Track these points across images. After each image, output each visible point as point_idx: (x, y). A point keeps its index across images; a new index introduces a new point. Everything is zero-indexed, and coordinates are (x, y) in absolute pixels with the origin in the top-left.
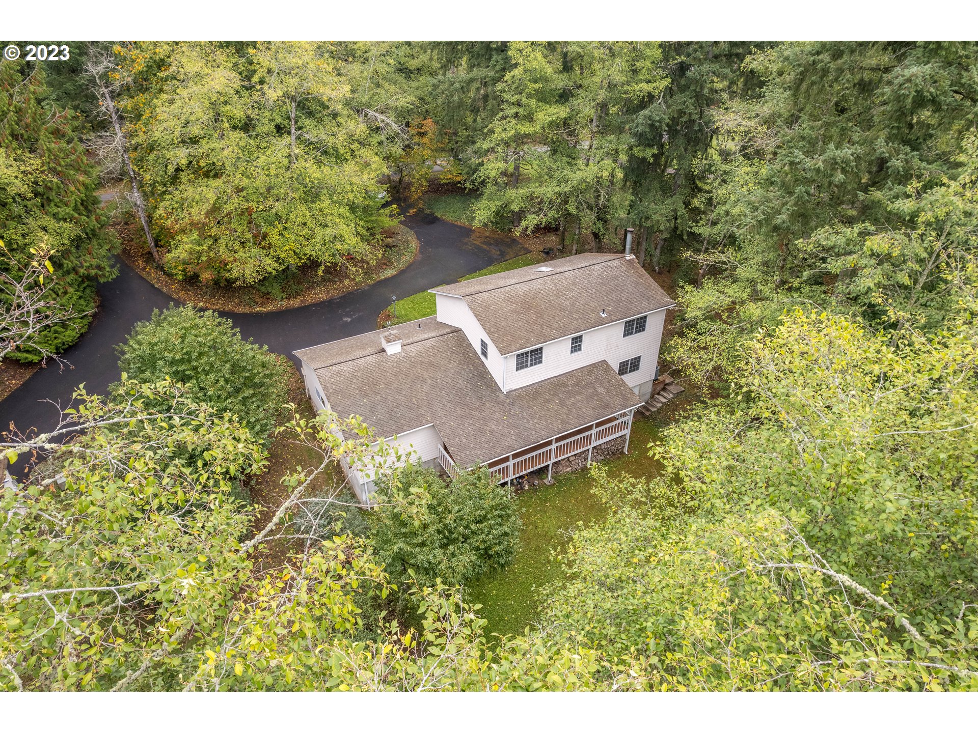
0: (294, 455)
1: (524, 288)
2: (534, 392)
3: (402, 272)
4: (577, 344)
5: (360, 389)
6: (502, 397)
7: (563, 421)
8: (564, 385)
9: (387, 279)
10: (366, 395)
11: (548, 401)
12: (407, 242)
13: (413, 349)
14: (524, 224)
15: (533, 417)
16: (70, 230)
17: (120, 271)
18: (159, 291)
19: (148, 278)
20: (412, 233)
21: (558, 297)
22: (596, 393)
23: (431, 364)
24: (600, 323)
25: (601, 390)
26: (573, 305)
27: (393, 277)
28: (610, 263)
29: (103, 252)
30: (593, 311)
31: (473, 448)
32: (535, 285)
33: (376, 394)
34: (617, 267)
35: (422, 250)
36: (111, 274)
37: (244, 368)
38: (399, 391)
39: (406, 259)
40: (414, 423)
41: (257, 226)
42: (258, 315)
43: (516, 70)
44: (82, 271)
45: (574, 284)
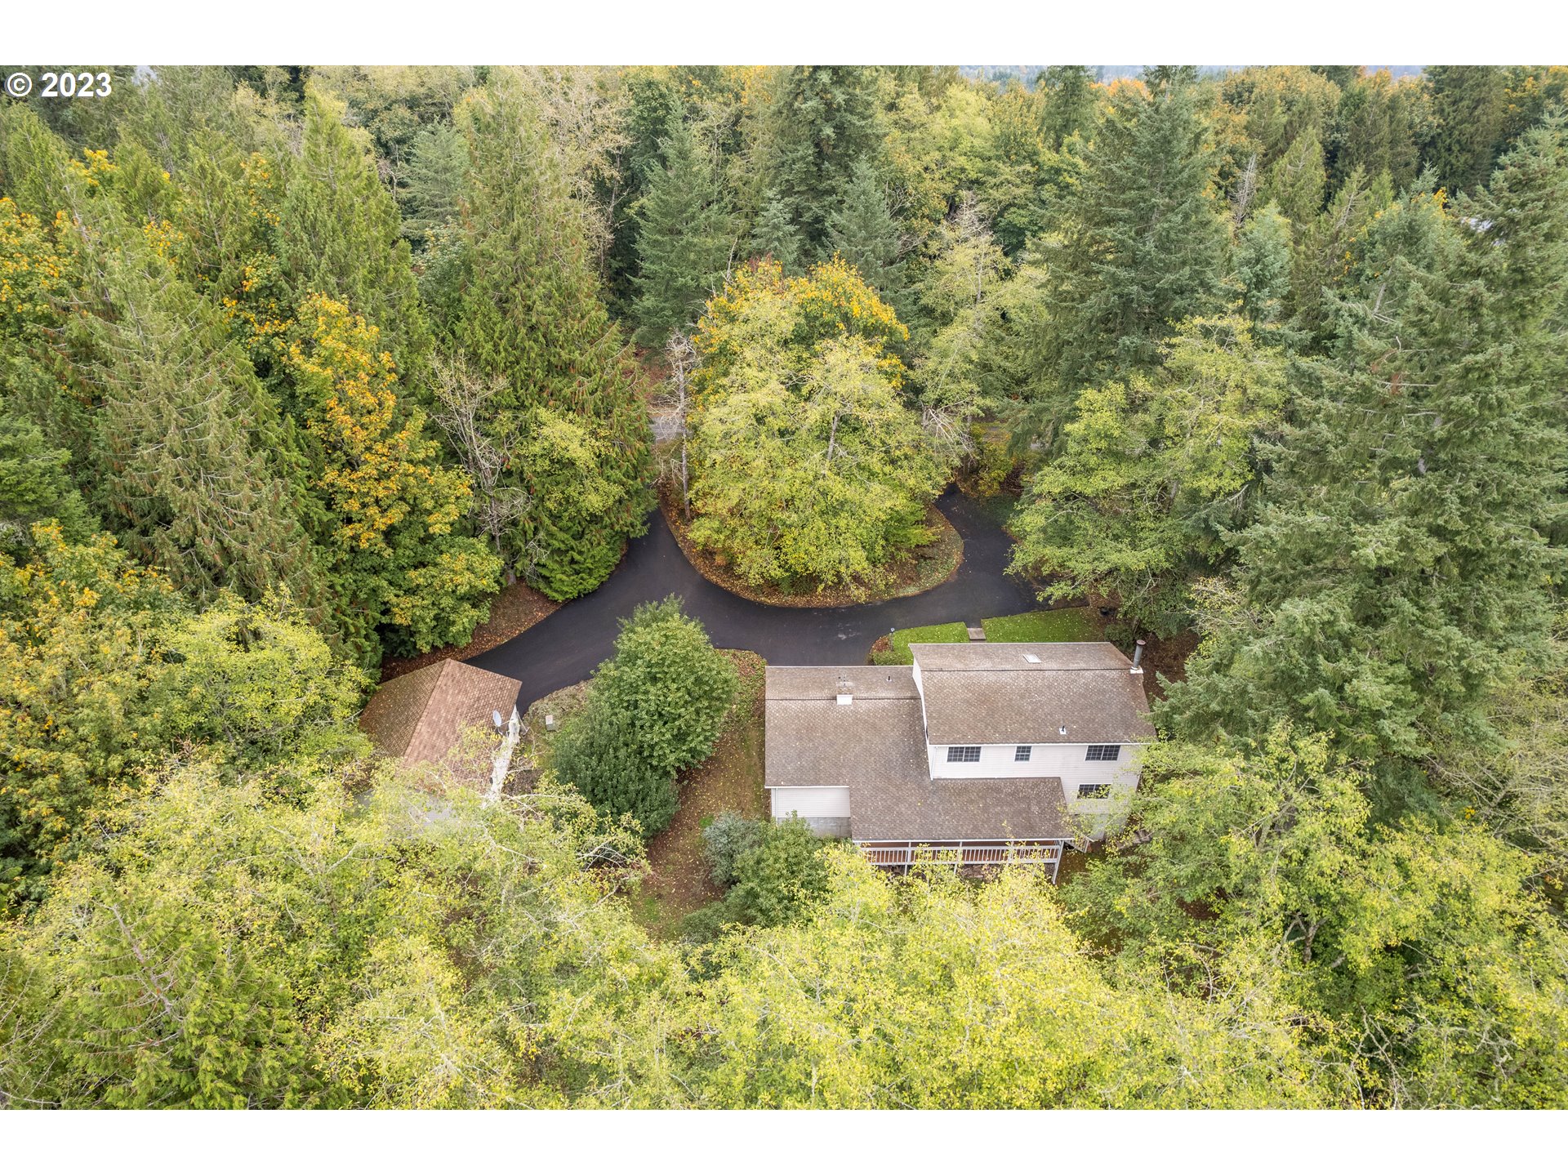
0: (735, 766)
1: (992, 677)
2: (962, 788)
3: (926, 593)
4: (1023, 754)
5: (798, 731)
6: (927, 782)
7: (975, 828)
8: (998, 790)
9: (905, 598)
10: (800, 739)
11: (971, 802)
12: (949, 555)
13: (864, 705)
14: (1049, 590)
15: (947, 813)
16: (617, 490)
17: (650, 530)
18: (680, 551)
19: (675, 534)
20: (961, 543)
21: (1022, 697)
22: (1028, 810)
23: (874, 726)
24: (1054, 739)
25: (1035, 809)
26: (1034, 711)
27: (914, 597)
28: (1107, 673)
29: (639, 510)
30: (1052, 725)
31: (874, 824)
32: (1005, 678)
33: (811, 740)
34: (1113, 680)
35: (962, 569)
36: (640, 531)
37: (707, 683)
38: (832, 744)
39: (939, 577)
40: (832, 780)
41: (776, 528)
42: (761, 604)
43: (1076, 425)
44: (617, 528)
45: (1049, 687)
